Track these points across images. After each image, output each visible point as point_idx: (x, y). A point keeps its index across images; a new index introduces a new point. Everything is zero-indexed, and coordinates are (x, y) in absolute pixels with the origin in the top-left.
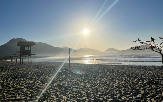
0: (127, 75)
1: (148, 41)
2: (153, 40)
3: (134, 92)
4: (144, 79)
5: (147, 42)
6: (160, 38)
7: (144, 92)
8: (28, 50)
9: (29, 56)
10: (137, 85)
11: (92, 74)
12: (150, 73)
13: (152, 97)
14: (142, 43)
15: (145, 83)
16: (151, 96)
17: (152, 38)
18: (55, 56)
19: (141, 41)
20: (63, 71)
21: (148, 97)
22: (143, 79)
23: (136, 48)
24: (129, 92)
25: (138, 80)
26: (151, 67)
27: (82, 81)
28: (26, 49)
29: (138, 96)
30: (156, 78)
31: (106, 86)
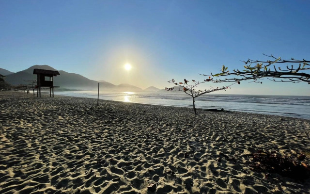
0: (157, 118)
1: (182, 83)
2: (186, 81)
3: (157, 145)
4: (173, 124)
5: (180, 83)
6: (193, 81)
7: (168, 145)
8: (49, 80)
9: (50, 88)
10: (164, 134)
11: (119, 116)
12: (180, 116)
13: (175, 153)
14: (176, 84)
15: (172, 130)
16: (174, 151)
17: (185, 80)
18: (91, 90)
19: (175, 82)
20: (86, 111)
21: (170, 154)
22: (171, 125)
23: (170, 89)
24: (150, 144)
25: (167, 125)
26: (183, 108)
27: (103, 125)
28: (47, 79)
29: (158, 153)
30: (185, 123)
31: (127, 134)
